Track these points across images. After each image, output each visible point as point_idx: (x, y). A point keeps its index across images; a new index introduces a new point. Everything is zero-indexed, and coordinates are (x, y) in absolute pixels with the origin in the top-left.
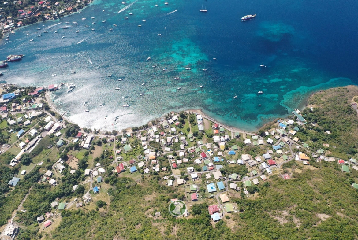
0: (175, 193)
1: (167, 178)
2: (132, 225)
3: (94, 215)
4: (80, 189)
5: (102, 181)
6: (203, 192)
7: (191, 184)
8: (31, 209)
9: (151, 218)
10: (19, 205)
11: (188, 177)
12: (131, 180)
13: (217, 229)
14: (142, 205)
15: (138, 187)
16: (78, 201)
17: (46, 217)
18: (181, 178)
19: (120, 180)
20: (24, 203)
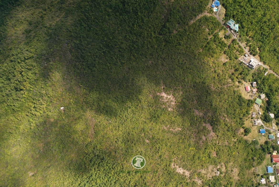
2: (218, 150)
3: (240, 124)
4: (269, 119)
5: (269, 138)
8: (265, 79)
9: (217, 167)
10: (273, 71)
12: (259, 163)
15: (250, 167)
16: (258, 114)
17: (254, 88)
19: (263, 154)
20: (273, 75)
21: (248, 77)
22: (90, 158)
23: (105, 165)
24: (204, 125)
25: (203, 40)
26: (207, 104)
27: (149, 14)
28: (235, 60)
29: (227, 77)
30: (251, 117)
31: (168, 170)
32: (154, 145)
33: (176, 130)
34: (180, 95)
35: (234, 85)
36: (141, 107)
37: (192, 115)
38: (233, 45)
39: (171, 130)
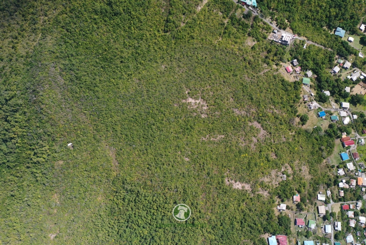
0: (308, 201)
1: (328, 195)
2: (276, 150)
3: (292, 112)
4: (324, 98)
5: (332, 121)
6: (305, 234)
7: (318, 222)
8: (306, 53)
9: (281, 170)
10: (312, 41)
11: (326, 220)
12: (330, 153)
13: (259, 238)
14: (297, 161)
15: (320, 160)
16: (311, 96)
17: (297, 67)
18: (327, 212)
19: (331, 141)
20: (314, 46)
21: (285, 56)
22: (122, 196)
23: (143, 199)
24: (250, 124)
25: (219, 26)
26: (246, 98)
27: (145, 10)
28: (264, 40)
29: (260, 62)
30: (303, 102)
31: (222, 188)
32: (197, 161)
33: (218, 138)
34: (211, 96)
35: (271, 69)
36: (167, 120)
37: (232, 116)
38: (256, 24)
39: (211, 139)
